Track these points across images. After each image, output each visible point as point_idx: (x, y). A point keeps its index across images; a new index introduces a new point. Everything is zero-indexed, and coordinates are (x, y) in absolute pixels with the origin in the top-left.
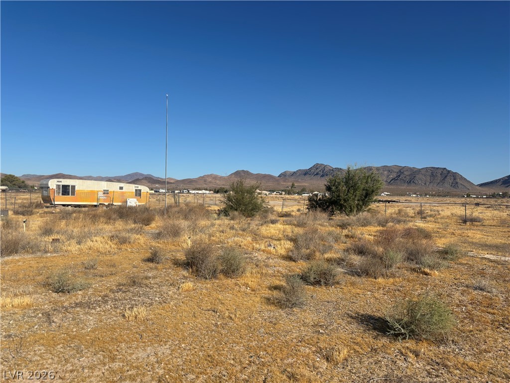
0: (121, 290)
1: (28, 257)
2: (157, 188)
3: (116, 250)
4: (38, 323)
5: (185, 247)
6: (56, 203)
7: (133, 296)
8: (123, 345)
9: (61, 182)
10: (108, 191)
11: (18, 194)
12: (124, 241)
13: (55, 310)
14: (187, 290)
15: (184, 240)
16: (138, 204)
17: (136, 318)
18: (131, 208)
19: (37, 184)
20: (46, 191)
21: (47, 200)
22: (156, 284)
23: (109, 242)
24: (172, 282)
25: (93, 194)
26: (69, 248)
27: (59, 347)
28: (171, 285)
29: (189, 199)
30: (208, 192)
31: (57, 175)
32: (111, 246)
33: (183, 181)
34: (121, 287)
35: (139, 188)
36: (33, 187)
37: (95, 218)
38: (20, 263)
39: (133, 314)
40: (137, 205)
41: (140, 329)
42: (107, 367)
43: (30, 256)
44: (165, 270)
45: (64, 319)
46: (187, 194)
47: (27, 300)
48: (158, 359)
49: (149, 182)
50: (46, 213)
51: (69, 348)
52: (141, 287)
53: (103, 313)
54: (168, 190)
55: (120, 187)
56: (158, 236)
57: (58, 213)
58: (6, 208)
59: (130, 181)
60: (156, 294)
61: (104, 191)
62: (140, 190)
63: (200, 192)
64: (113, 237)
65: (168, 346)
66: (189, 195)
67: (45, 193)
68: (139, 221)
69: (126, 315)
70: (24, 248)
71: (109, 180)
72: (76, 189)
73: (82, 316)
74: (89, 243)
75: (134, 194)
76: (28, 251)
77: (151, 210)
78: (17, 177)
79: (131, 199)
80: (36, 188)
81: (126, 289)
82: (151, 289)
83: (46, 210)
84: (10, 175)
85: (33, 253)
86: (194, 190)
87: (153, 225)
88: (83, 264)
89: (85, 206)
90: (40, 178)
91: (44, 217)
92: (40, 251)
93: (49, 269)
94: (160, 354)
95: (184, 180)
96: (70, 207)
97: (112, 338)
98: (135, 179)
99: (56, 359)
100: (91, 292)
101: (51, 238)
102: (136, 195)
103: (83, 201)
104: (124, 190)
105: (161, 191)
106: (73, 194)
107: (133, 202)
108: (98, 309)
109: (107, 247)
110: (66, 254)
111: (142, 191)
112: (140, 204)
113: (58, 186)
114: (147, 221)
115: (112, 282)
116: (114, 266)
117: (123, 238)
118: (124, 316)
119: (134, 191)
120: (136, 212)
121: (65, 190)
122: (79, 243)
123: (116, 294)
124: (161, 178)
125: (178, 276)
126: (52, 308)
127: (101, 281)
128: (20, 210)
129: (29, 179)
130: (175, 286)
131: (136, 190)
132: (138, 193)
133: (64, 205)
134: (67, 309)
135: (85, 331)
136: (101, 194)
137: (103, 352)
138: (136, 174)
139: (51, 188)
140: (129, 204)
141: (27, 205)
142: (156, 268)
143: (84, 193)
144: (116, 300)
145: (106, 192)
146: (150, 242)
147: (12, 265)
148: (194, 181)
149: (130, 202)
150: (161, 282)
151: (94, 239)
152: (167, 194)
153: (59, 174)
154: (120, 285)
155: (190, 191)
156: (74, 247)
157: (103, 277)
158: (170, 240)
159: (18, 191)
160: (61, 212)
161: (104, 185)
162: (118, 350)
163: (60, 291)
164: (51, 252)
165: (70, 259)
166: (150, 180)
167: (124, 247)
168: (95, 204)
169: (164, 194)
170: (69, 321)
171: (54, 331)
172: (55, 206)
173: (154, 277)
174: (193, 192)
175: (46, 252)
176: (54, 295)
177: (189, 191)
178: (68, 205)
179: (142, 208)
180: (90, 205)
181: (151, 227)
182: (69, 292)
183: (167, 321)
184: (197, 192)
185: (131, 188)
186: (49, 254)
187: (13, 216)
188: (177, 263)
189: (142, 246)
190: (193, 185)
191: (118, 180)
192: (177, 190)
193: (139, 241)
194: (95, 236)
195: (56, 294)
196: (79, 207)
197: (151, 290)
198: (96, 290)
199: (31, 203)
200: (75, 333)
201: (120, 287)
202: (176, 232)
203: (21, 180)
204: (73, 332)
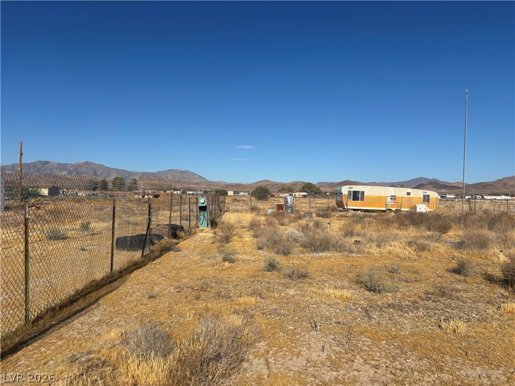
0: (430, 298)
1: (338, 254)
2: (443, 193)
3: (416, 258)
4: (359, 316)
5: (496, 261)
6: (349, 208)
7: (445, 307)
8: (448, 358)
9: (352, 188)
10: (395, 196)
11: (315, 199)
12: (423, 248)
13: (371, 307)
14: (510, 312)
15: (494, 254)
16: (428, 210)
17: (454, 331)
18: (421, 214)
19: (329, 190)
20: (339, 196)
21: (340, 204)
22: (469, 298)
23: (408, 248)
24: (488, 299)
25: (380, 199)
26: (370, 250)
27: (383, 342)
28: (488, 302)
29: (485, 206)
30: (509, 198)
31: (345, 182)
32: (410, 252)
33: (476, 186)
34: (430, 296)
35: (427, 194)
36: (326, 193)
37: (388, 223)
38: (332, 260)
39: (451, 326)
40: (426, 211)
41: (462, 345)
42: (436, 376)
43: (339, 254)
44: (476, 285)
45: (382, 317)
46: (482, 201)
47: (346, 293)
48: (492, 383)
49: (434, 187)
50: (342, 216)
51: (392, 346)
52: (452, 299)
53: (417, 319)
54: (456, 195)
55: (407, 193)
56: (460, 245)
57: (351, 217)
58: (310, 211)
59: (414, 186)
60: (472, 310)
61: (391, 196)
62: (429, 196)
63: (498, 198)
64: (411, 243)
65: (500, 371)
66: (484, 201)
67: (339, 198)
68: (434, 229)
69: (443, 326)
70: (333, 246)
71: (393, 185)
72: (365, 195)
73: (397, 318)
74: (389, 248)
75: (422, 199)
76: (337, 250)
77: (445, 217)
78: (314, 185)
79: (420, 205)
80: (328, 194)
81: (435, 298)
82: (464, 303)
83: (341, 213)
84: (309, 183)
85: (340, 252)
86: (490, 195)
87: (451, 233)
88: (385, 266)
89: (373, 211)
90: (331, 185)
91: (341, 220)
92: (346, 250)
93: (357, 268)
94: (493, 378)
95: (477, 184)
96: (359, 211)
97: (434, 348)
98: (419, 184)
99: (384, 354)
100: (400, 296)
101: (353, 240)
102: (424, 201)
103: (371, 207)
104: (411, 196)
105: (448, 196)
106: (362, 199)
107: (422, 208)
108: (411, 314)
109: (407, 253)
110: (368, 255)
111: (430, 197)
112: (430, 210)
113: (350, 192)
114: (444, 229)
115: (420, 289)
116: (417, 273)
117: (422, 245)
118: (440, 326)
119: (422, 196)
120: (428, 219)
121: (356, 196)
122: (379, 246)
123: (426, 302)
124: (448, 183)
125: (494, 294)
126: (368, 305)
127: (408, 286)
128: (321, 213)
129: (322, 186)
130: (493, 304)
131: (424, 196)
132: (426, 199)
133: (354, 210)
134: (381, 308)
135: (404, 333)
136: (389, 200)
137: (428, 359)
138: (420, 179)
139: (343, 194)
140: (418, 210)
141: (325, 209)
142: (465, 281)
143: (373, 198)
144: (428, 309)
145: (393, 198)
146: (451, 252)
147: (326, 261)
148: (490, 184)
149: (420, 209)
150: (475, 297)
151: (393, 243)
152: (457, 200)
153: (346, 181)
154: (429, 294)
155: (485, 197)
156: (374, 250)
157: (408, 282)
158: (476, 251)
159: (314, 197)
160: (353, 216)
161: (391, 191)
162: (443, 361)
163: (372, 290)
164: (355, 253)
165: (373, 261)
166: (436, 185)
167: (423, 254)
168: (384, 209)
169: (453, 200)
170: (386, 320)
171: (375, 326)
172: (348, 210)
173: (465, 291)
174: (490, 197)
175: (352, 252)
176: (367, 292)
177: (483, 197)
178: (358, 210)
179: (433, 215)
180: (378, 210)
181: (448, 236)
182: (379, 292)
183: (493, 342)
184: (495, 197)
185: (418, 194)
186: (354, 254)
187: (316, 218)
188: (490, 279)
189: (443, 256)
190: (487, 189)
191: (402, 185)
192: (468, 195)
193: (439, 250)
194: (392, 241)
195: (368, 292)
196: (369, 212)
197: (465, 305)
198: (404, 294)
199: (329, 207)
200: (394, 333)
201: (428, 296)
202: (482, 244)
203: (317, 187)
204: (392, 331)
